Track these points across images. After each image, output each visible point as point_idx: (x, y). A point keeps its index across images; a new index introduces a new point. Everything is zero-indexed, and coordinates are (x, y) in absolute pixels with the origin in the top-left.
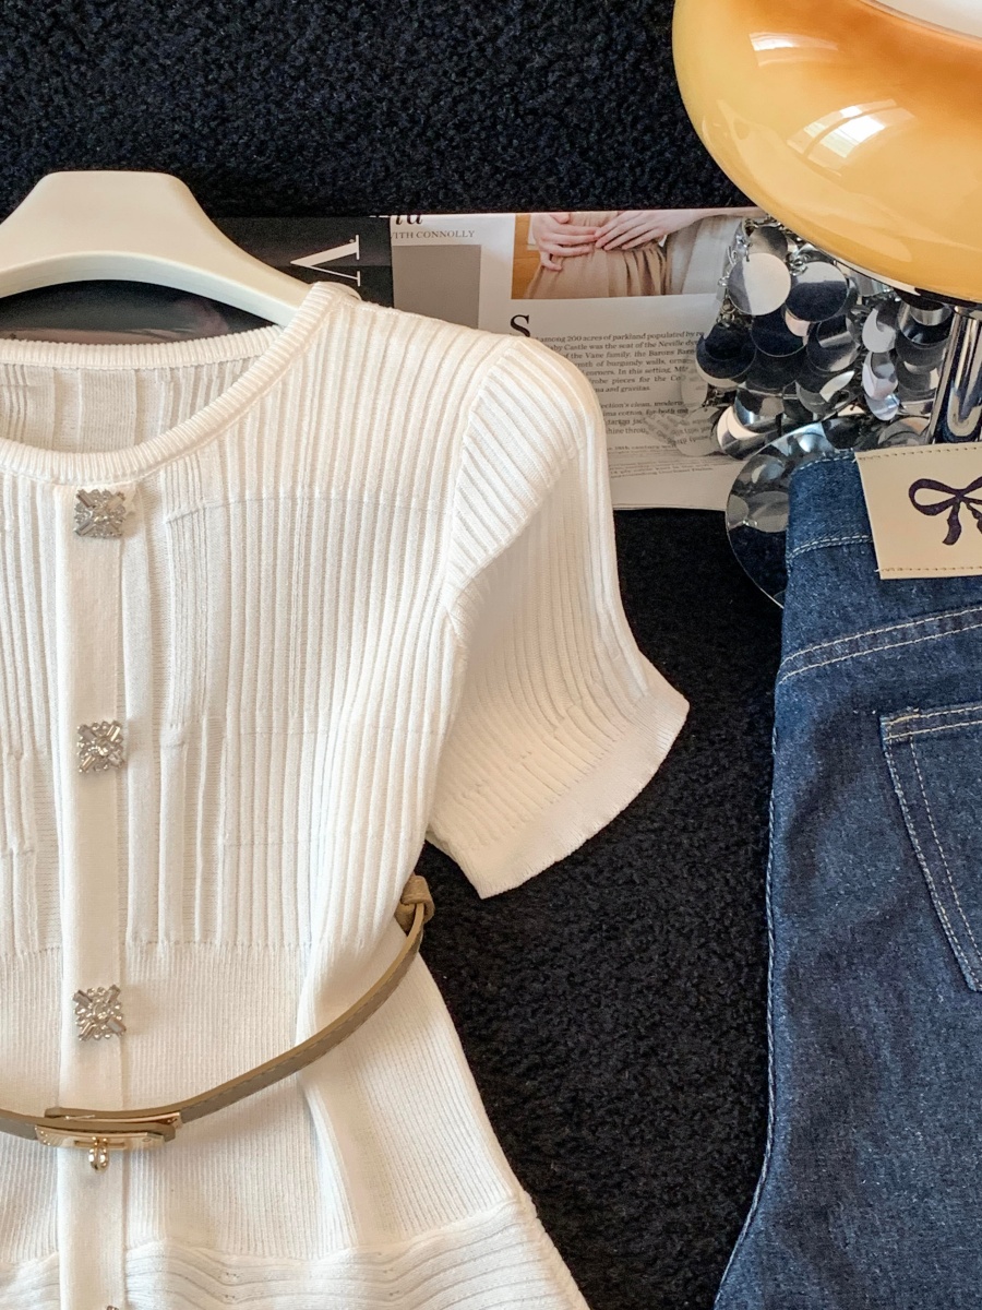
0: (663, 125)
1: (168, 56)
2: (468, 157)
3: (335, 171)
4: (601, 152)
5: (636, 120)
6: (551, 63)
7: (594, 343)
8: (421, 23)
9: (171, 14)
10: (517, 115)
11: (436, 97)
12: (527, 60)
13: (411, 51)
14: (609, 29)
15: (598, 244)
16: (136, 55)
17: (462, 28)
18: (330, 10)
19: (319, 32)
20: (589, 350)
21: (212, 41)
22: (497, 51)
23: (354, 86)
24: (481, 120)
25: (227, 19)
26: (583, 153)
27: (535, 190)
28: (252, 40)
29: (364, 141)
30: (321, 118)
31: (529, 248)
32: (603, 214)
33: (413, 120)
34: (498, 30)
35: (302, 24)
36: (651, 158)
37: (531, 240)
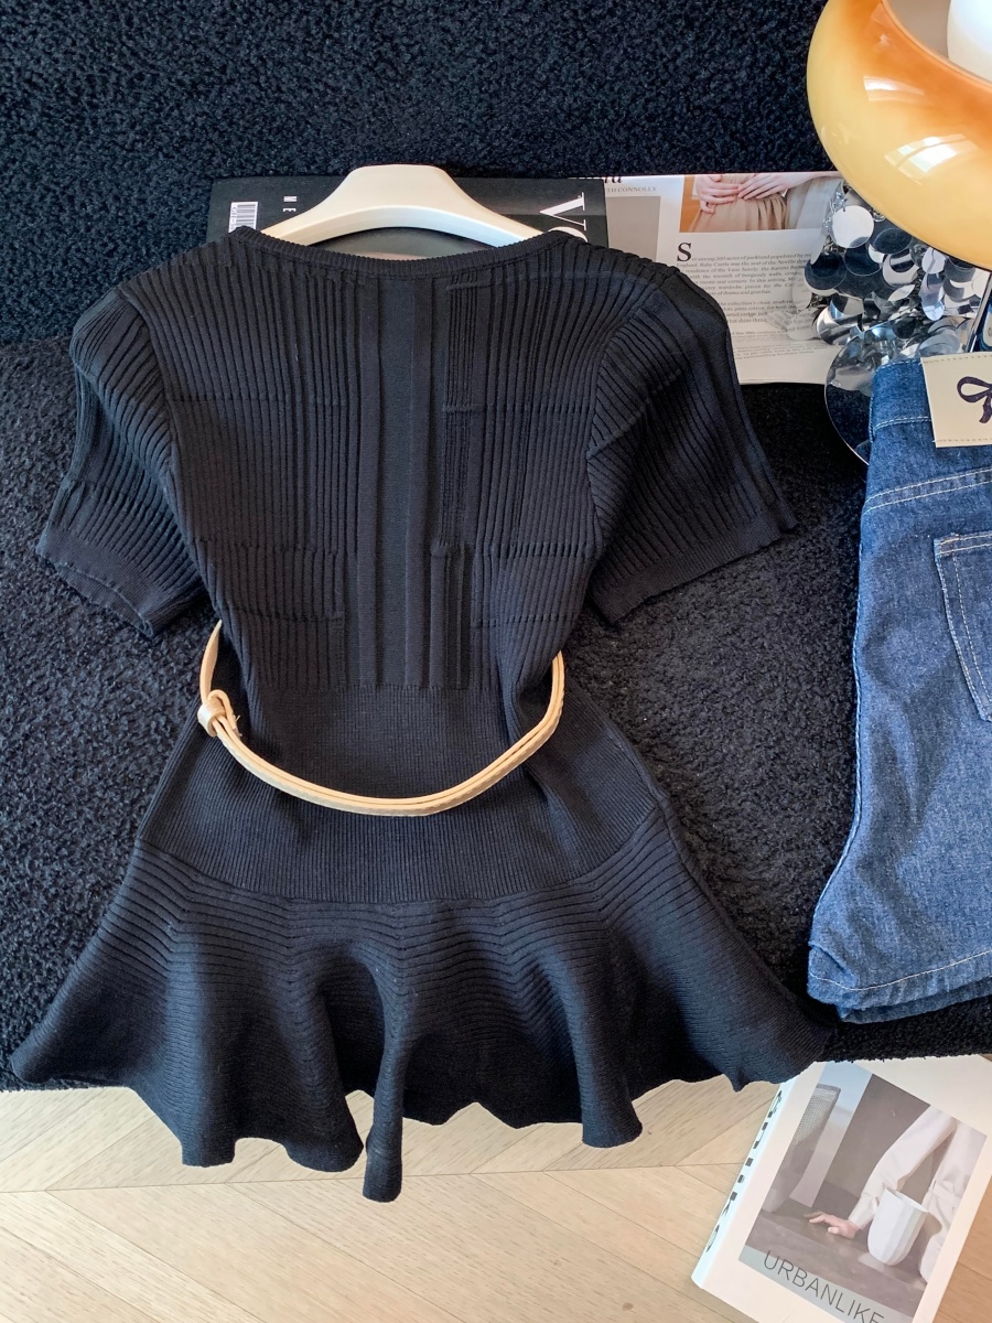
0: (789, 116)
1: (454, 76)
2: (654, 138)
3: (565, 148)
4: (745, 134)
5: (771, 112)
6: (713, 75)
7: (734, 261)
8: (625, 50)
9: (457, 49)
10: (688, 110)
11: (633, 100)
12: (696, 73)
13: (618, 69)
14: (754, 52)
15: (740, 195)
16: (433, 76)
17: (653, 53)
18: (564, 44)
19: (556, 58)
20: (730, 266)
21: (484, 66)
22: (676, 68)
23: (580, 93)
24: (664, 113)
25: (495, 52)
26: (732, 135)
27: (699, 159)
28: (511, 64)
29: (584, 128)
30: (556, 114)
31: (693, 198)
32: (744, 175)
33: (618, 114)
34: (677, 55)
35: (544, 54)
36: (779, 138)
37: (694, 193)
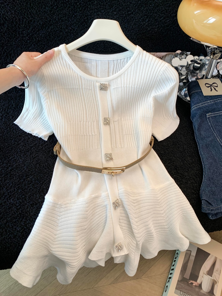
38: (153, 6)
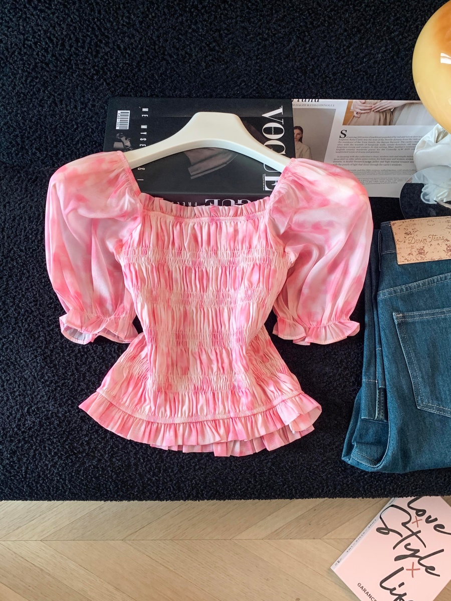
7: (365, 139)
15: (372, 110)
20: (363, 141)
31: (351, 110)
37: (352, 108)
38: (374, 11)
